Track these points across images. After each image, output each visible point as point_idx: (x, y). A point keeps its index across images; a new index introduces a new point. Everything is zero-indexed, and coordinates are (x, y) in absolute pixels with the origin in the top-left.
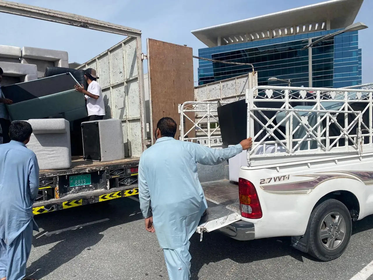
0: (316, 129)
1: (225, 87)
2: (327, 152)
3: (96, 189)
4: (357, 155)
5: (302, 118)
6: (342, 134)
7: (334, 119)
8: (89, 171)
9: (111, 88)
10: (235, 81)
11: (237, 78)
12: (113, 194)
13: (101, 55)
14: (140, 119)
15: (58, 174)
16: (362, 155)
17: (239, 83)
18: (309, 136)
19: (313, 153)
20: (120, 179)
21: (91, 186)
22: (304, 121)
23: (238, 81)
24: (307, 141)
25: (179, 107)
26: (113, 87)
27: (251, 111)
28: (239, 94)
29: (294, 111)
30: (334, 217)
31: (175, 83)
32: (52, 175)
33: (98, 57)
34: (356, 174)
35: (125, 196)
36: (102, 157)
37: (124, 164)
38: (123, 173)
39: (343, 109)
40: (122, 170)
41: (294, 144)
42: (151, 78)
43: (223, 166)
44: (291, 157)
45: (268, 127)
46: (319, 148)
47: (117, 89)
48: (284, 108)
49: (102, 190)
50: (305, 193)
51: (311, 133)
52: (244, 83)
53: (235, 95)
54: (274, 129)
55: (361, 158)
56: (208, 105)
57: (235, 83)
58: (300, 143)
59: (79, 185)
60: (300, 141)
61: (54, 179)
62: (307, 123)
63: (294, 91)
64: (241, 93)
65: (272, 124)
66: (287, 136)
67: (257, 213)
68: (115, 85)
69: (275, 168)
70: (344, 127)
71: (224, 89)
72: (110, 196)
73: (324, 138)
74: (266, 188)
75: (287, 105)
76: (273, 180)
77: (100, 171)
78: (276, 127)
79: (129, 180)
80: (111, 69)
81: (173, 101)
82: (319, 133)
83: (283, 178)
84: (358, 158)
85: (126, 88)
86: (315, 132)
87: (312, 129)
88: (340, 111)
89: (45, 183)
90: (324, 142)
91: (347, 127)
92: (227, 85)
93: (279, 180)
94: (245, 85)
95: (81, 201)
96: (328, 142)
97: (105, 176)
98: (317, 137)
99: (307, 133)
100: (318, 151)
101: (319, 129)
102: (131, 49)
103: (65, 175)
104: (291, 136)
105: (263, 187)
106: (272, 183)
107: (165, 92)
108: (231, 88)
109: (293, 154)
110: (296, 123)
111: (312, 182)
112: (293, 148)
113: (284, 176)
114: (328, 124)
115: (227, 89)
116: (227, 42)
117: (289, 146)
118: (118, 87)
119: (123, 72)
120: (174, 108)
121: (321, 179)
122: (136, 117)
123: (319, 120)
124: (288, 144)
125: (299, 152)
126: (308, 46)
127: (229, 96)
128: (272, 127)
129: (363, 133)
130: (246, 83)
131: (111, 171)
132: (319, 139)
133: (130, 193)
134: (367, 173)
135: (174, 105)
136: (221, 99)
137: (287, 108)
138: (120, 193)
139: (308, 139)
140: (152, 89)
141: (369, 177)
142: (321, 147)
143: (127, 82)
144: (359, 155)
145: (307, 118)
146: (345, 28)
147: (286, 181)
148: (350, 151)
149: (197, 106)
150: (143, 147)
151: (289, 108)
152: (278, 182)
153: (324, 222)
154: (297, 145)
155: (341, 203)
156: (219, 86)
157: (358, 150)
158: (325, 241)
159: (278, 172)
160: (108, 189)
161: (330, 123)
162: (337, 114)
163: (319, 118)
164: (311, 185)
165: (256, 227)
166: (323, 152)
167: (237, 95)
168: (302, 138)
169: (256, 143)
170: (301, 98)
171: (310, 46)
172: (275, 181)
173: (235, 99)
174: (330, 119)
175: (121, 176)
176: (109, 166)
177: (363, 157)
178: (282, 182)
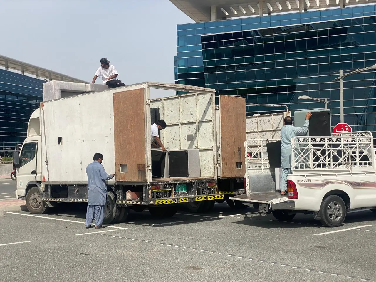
0: (325, 158)
1: (262, 121)
2: (331, 170)
3: (188, 195)
4: (348, 173)
5: (318, 151)
6: (340, 161)
7: (335, 153)
8: (188, 182)
9: (180, 125)
10: (271, 117)
11: (273, 115)
12: (198, 198)
13: (169, 98)
14: (213, 149)
15: (174, 182)
16: (352, 173)
17: (275, 119)
18: (321, 161)
19: (324, 170)
20: (203, 189)
21: (186, 192)
22: (319, 153)
23: (274, 117)
24: (320, 164)
25: (245, 142)
26: (181, 124)
27: (294, 148)
28: (275, 129)
29: (314, 149)
30: (335, 204)
31: (235, 124)
32: (172, 183)
33: (165, 98)
34: (348, 183)
35: (208, 200)
36: (189, 174)
37: (205, 179)
38: (204, 185)
39: (341, 148)
40: (204, 183)
41: (314, 165)
42: (221, 122)
43: (271, 182)
44: (312, 171)
45: (301, 156)
46: (327, 168)
47: (186, 126)
48: (309, 147)
49: (193, 196)
50: (319, 189)
51: (323, 160)
52: (280, 120)
53: (271, 129)
54: (304, 157)
55: (351, 174)
56: (262, 141)
57: (272, 119)
58: (316, 164)
59: (181, 191)
60: (317, 163)
61: (172, 185)
62: (320, 155)
63: (313, 138)
64: (277, 128)
65: (303, 155)
66: (310, 161)
67: (296, 196)
68: (185, 123)
69: (304, 176)
70: (341, 157)
71: (260, 123)
72: (201, 198)
73: (330, 162)
74: (300, 185)
75: (310, 145)
76: (303, 181)
77: (193, 183)
78: (304, 156)
79: (207, 191)
80: (181, 111)
81: (234, 137)
82: (327, 160)
83: (308, 181)
84: (350, 174)
85: (198, 126)
86: (325, 159)
87: (323, 157)
88: (339, 148)
89: (168, 187)
90: (329, 164)
91: (343, 157)
92: (264, 120)
93: (306, 181)
94: (280, 122)
95: (187, 199)
96: (332, 164)
97: (195, 187)
98: (325, 162)
99: (320, 160)
100: (327, 169)
101: (327, 158)
102: (205, 99)
103: (177, 183)
104: (312, 161)
105: (299, 184)
106: (303, 182)
107: (229, 131)
108: (267, 123)
109: (313, 170)
110: (314, 154)
111: (323, 184)
112: (313, 166)
113: (309, 180)
114: (332, 155)
115: (263, 123)
116: (227, 14)
117: (311, 166)
118: (189, 124)
119: (195, 115)
120: (234, 142)
121: (328, 183)
122: (207, 147)
123: (327, 153)
124: (310, 165)
125: (316, 169)
126: (339, 78)
127: (266, 130)
128: (303, 156)
129: (352, 160)
130: (281, 120)
131: (198, 183)
132: (327, 163)
133: (211, 198)
134: (355, 182)
135: (234, 140)
136: (258, 132)
137: (310, 147)
138: (205, 197)
139: (321, 163)
140: (222, 129)
141: (356, 185)
142: (328, 167)
143: (198, 122)
144: (350, 173)
145: (320, 152)
146: (372, 66)
147: (309, 182)
148: (345, 170)
149: (255, 142)
150: (215, 168)
151: (311, 147)
152: (305, 182)
153: (330, 206)
154: (315, 165)
155: (339, 197)
156: (256, 120)
157: (349, 170)
158: (331, 216)
159: (306, 178)
160: (197, 195)
161: (333, 155)
162: (337, 150)
163: (327, 152)
164: (323, 185)
165: (295, 203)
166: (329, 170)
167: (273, 129)
168: (318, 162)
169: (295, 163)
170: (317, 142)
171: (341, 78)
172: (304, 182)
173: (272, 132)
174: (333, 153)
175: (203, 187)
176: (197, 180)
177: (353, 174)
178: (307, 182)
